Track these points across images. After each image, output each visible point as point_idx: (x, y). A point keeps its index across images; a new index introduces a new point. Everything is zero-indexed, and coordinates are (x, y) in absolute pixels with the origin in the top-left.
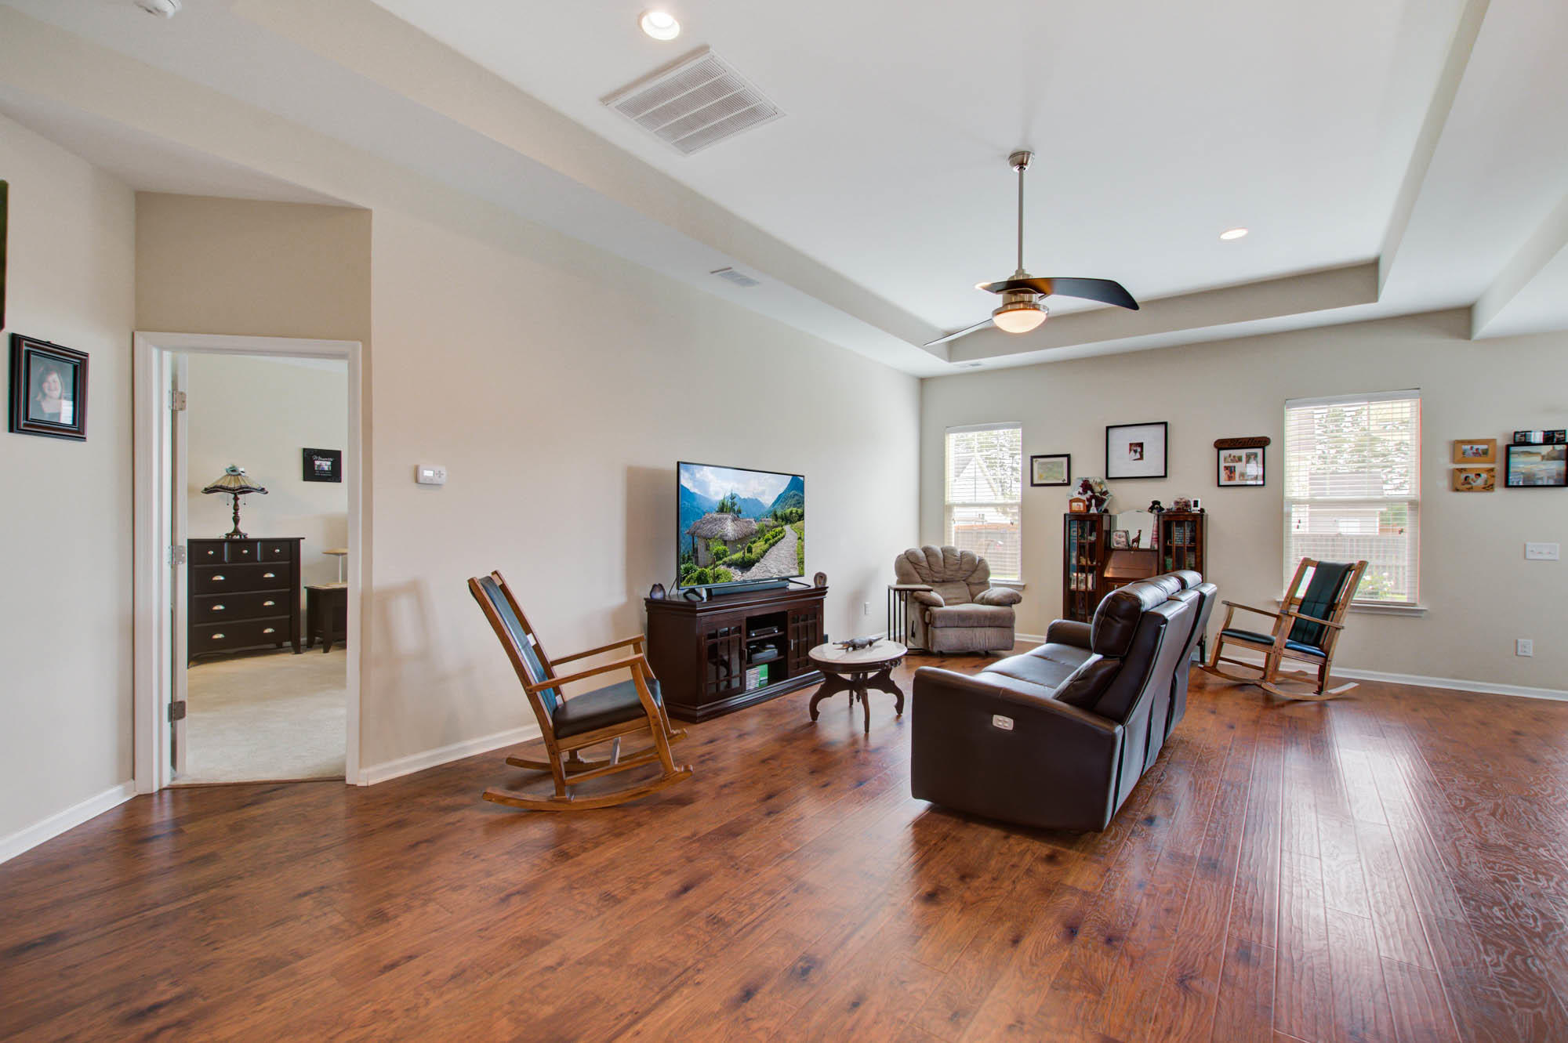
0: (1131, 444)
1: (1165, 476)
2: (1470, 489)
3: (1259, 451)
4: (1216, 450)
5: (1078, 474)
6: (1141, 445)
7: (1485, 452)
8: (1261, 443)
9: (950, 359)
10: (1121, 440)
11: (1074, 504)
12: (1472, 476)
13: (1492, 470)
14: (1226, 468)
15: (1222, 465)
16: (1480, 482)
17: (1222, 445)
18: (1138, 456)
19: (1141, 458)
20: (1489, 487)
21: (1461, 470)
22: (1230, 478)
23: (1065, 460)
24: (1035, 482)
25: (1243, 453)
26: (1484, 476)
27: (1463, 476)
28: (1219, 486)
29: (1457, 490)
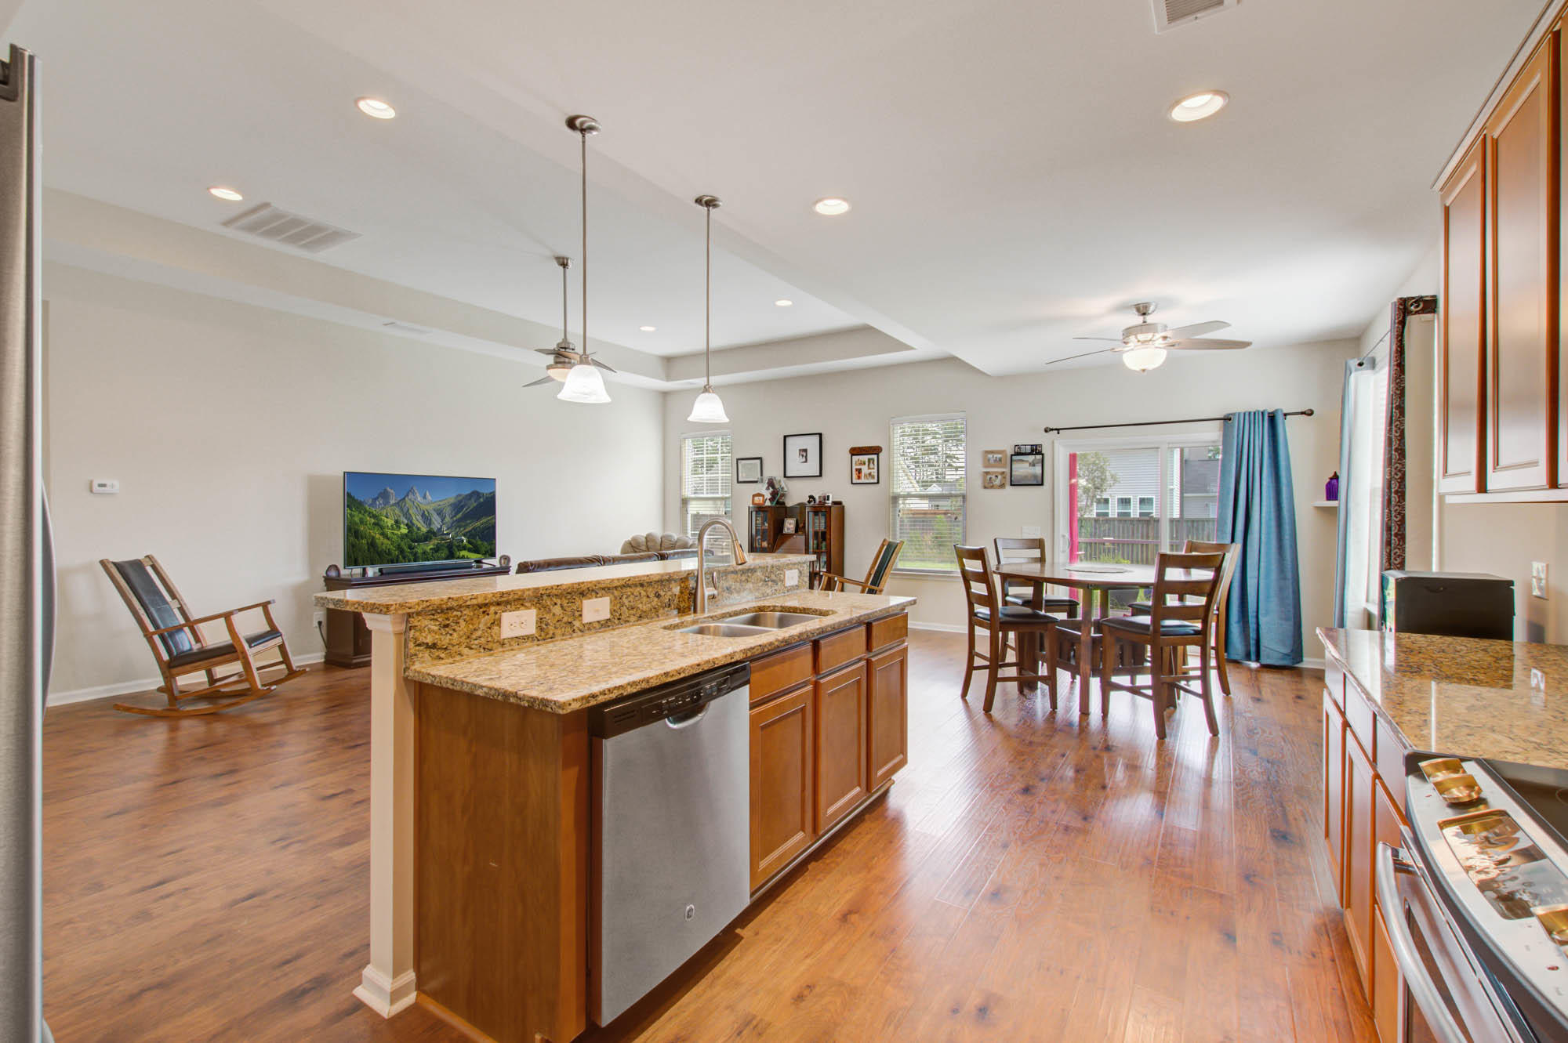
0: (800, 450)
1: (821, 475)
2: (992, 487)
3: (875, 457)
4: (850, 455)
5: (767, 474)
6: (805, 451)
7: (1000, 460)
8: (876, 450)
9: (668, 378)
10: (794, 445)
11: (756, 498)
12: (993, 477)
13: (1003, 473)
14: (857, 470)
15: (854, 467)
16: (997, 482)
17: (855, 452)
18: (804, 459)
19: (806, 461)
20: (1002, 486)
21: (987, 473)
22: (859, 478)
23: (758, 461)
24: (740, 480)
25: (865, 458)
26: (1000, 477)
27: (988, 477)
28: (852, 483)
29: (985, 488)
